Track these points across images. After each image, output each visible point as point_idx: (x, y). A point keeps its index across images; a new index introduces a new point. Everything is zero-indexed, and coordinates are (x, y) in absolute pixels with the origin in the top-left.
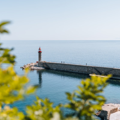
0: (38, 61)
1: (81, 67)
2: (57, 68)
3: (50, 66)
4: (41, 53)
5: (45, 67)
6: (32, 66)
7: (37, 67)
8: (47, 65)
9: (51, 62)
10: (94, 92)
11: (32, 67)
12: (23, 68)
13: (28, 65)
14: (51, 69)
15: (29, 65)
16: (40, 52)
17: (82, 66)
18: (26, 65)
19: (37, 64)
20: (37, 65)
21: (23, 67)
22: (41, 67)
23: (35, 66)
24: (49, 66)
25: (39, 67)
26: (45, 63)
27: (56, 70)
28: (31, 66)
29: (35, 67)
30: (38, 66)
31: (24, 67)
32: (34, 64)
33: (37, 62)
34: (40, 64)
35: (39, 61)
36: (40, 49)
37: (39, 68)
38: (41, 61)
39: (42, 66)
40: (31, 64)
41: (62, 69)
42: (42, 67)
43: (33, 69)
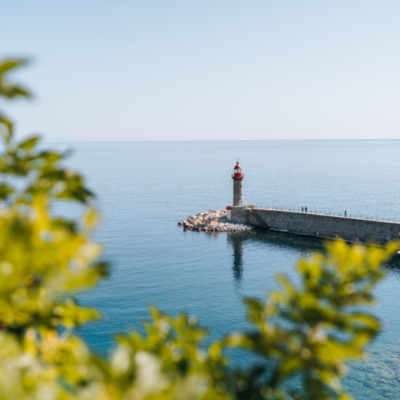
0: (231, 204)
1: (370, 227)
2: (292, 227)
3: (268, 220)
4: (241, 179)
5: (252, 225)
6: (214, 219)
7: (227, 224)
8: (258, 218)
9: (271, 209)
10: (338, 301)
11: (214, 224)
12: (186, 227)
13: (201, 218)
14: (272, 231)
15: (204, 215)
16: (237, 178)
17: (375, 223)
18: (195, 217)
19: (228, 214)
20: (229, 217)
21: (184, 224)
22: (240, 223)
23: (223, 219)
24: (264, 222)
25: (235, 223)
26: (254, 210)
27: (289, 234)
28: (210, 220)
29: (222, 224)
30: (232, 222)
31: (188, 224)
32: (218, 215)
33: (229, 208)
34: (237, 213)
35: (235, 204)
36: (237, 168)
37: (233, 226)
38: (240, 206)
39: (244, 219)
40: (211, 215)
41: (306, 232)
42: (245, 224)
43: (216, 230)
